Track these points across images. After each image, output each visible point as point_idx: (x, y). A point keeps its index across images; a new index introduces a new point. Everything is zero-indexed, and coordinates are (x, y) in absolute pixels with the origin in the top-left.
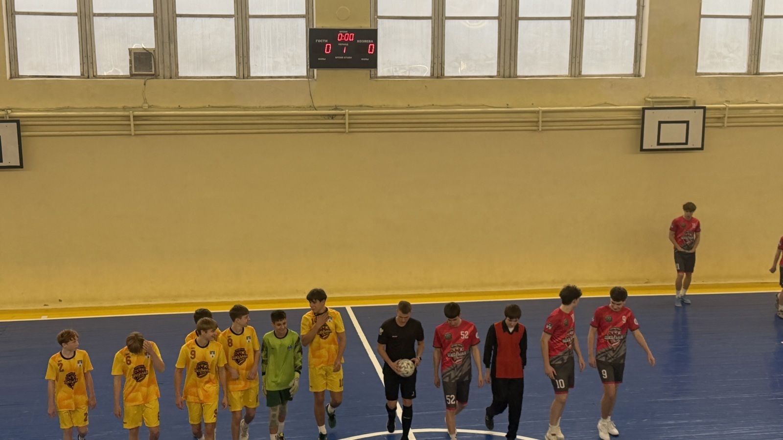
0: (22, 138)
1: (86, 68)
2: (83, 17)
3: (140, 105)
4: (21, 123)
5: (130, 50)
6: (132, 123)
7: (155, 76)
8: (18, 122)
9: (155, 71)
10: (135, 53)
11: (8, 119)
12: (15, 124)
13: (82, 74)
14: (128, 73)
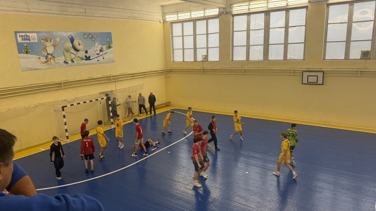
0: (324, 77)
1: (346, 57)
2: (347, 42)
3: (362, 68)
4: (324, 72)
5: (362, 51)
6: (359, 73)
7: (369, 59)
8: (323, 72)
9: (369, 57)
10: (363, 52)
11: (321, 71)
12: (323, 73)
13: (345, 59)
14: (360, 58)
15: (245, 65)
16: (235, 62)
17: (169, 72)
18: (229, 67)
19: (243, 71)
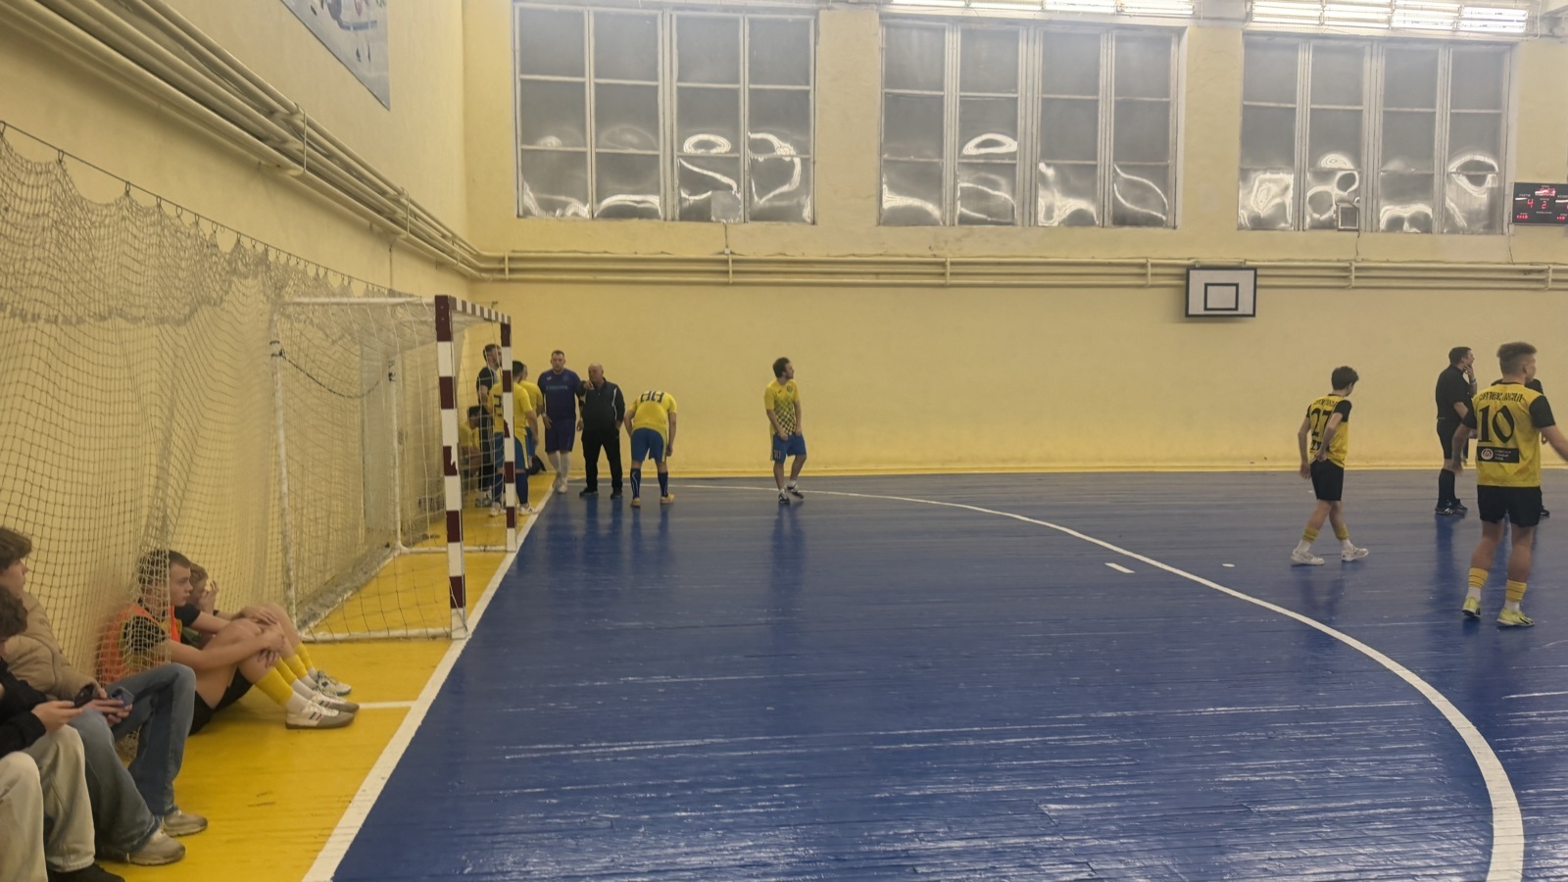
0: (1257, 288)
1: (1297, 222)
2: (1299, 172)
4: (1258, 272)
8: (1255, 271)
9: (1358, 226)
10: (1341, 208)
11: (1247, 267)
12: (1252, 272)
15: (946, 242)
16: (903, 229)
17: (502, 271)
18: (868, 251)
19: (949, 269)
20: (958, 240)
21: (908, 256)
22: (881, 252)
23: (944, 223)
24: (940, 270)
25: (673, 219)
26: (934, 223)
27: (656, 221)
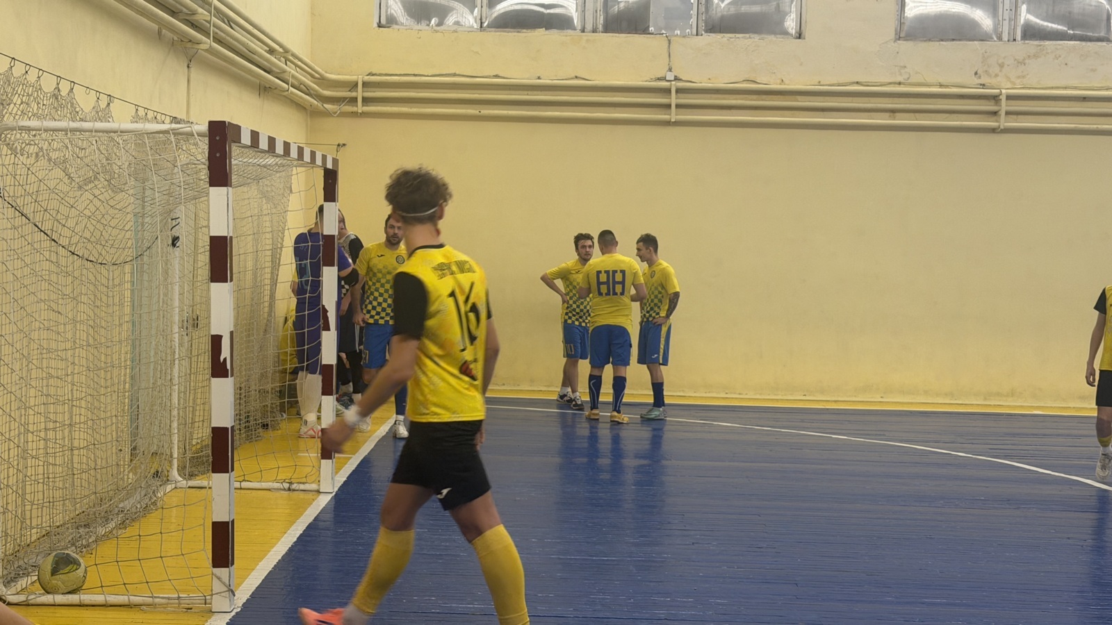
15: (1001, 66)
16: (936, 45)
17: (353, 101)
18: (880, 76)
19: (1004, 106)
20: (1022, 63)
21: (941, 86)
22: (899, 79)
23: (1000, 38)
24: (991, 107)
25: (594, 31)
26: (984, 38)
27: (570, 32)
